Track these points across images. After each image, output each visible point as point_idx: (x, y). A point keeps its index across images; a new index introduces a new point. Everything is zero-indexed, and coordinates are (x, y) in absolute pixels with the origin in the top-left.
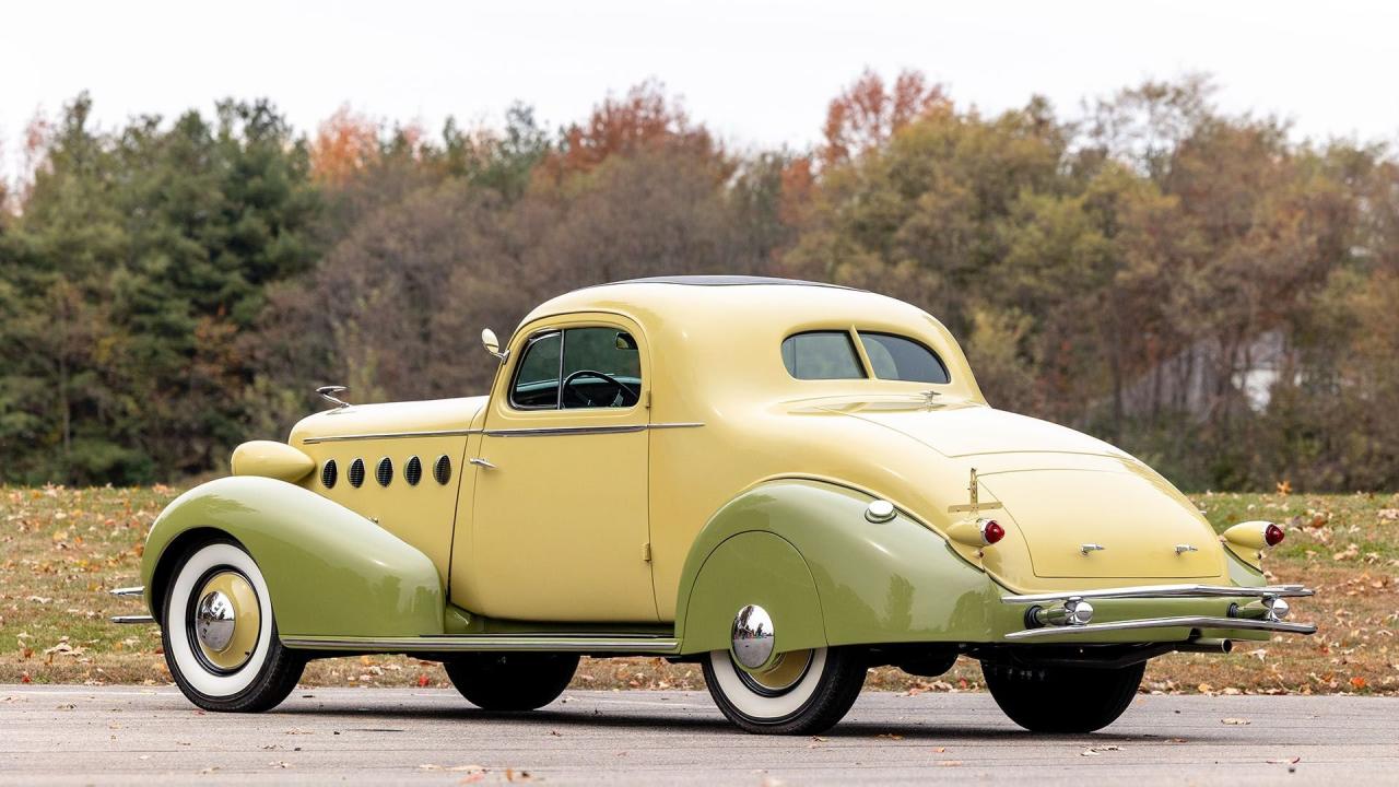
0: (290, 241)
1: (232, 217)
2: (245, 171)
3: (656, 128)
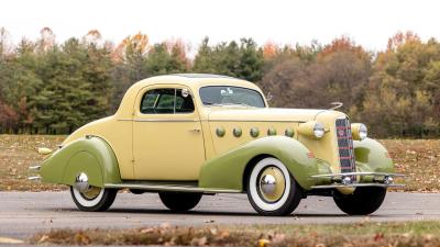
0: (257, 73)
1: (243, 67)
2: (246, 56)
3: (347, 44)
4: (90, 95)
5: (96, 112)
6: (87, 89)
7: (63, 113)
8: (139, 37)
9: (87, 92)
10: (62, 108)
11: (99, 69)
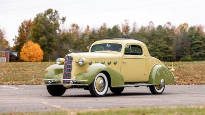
4: (166, 46)
5: (169, 52)
6: (165, 44)
7: (157, 53)
8: (185, 24)
9: (165, 45)
10: (156, 51)
11: (170, 36)
